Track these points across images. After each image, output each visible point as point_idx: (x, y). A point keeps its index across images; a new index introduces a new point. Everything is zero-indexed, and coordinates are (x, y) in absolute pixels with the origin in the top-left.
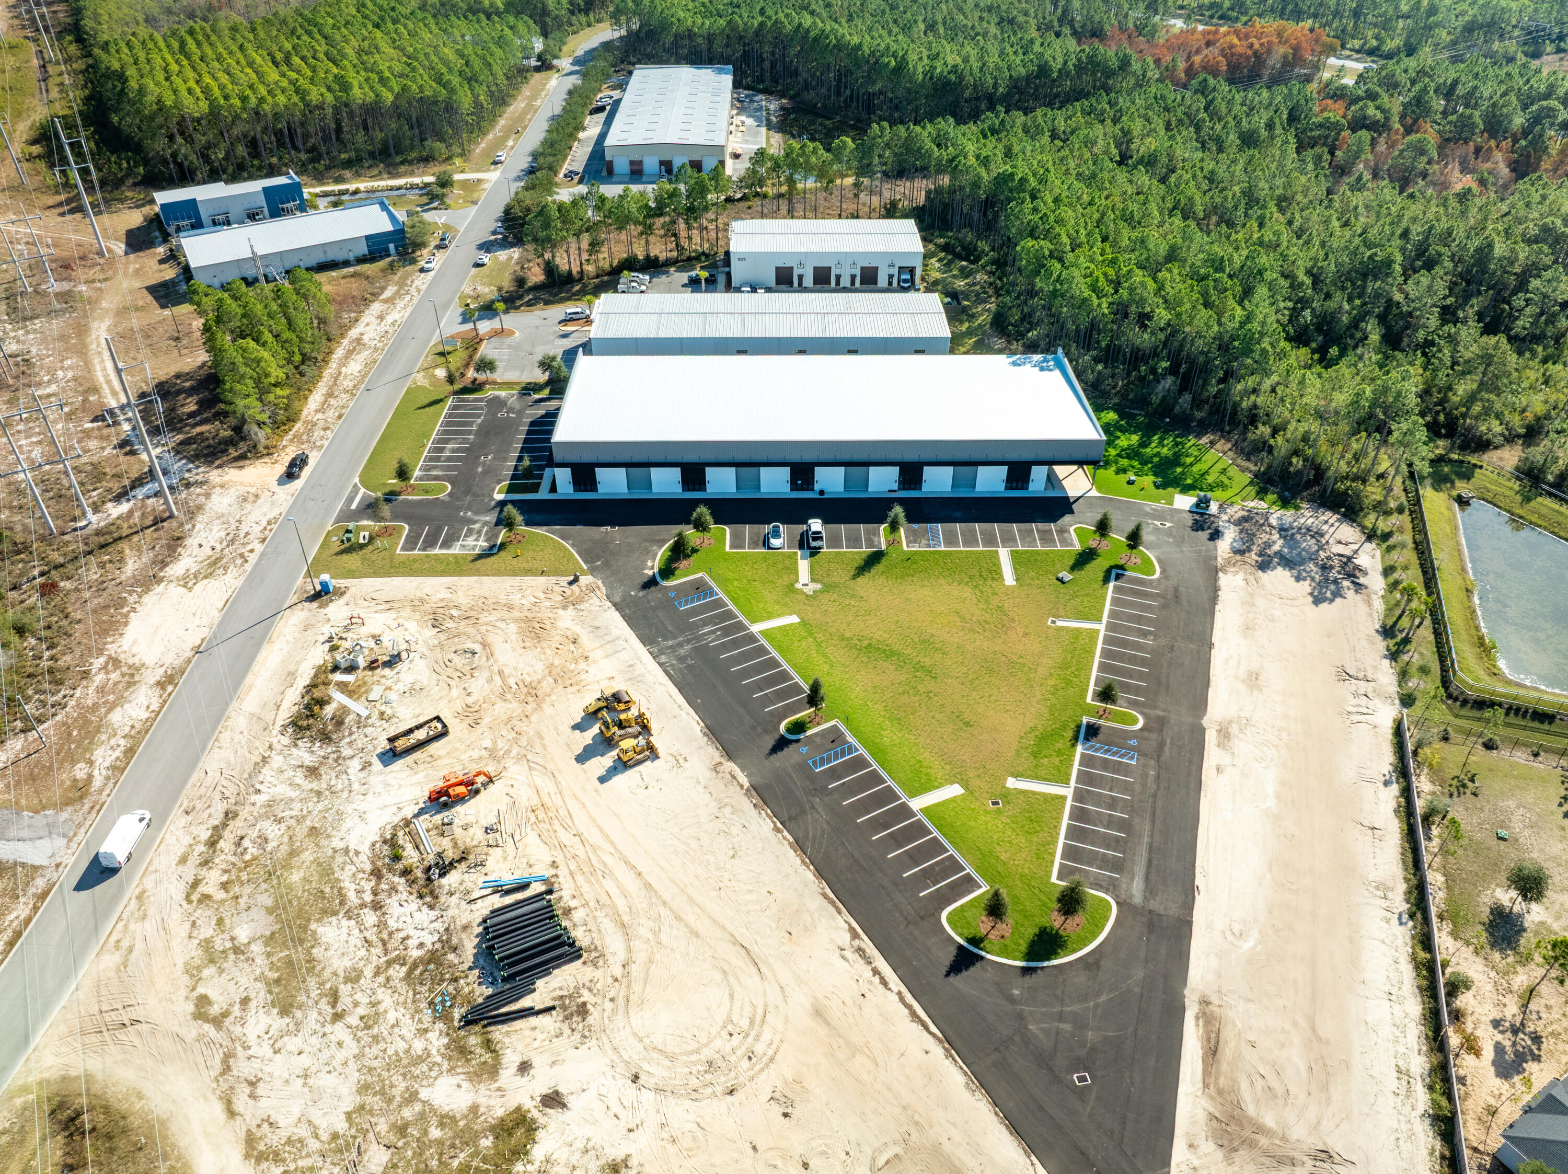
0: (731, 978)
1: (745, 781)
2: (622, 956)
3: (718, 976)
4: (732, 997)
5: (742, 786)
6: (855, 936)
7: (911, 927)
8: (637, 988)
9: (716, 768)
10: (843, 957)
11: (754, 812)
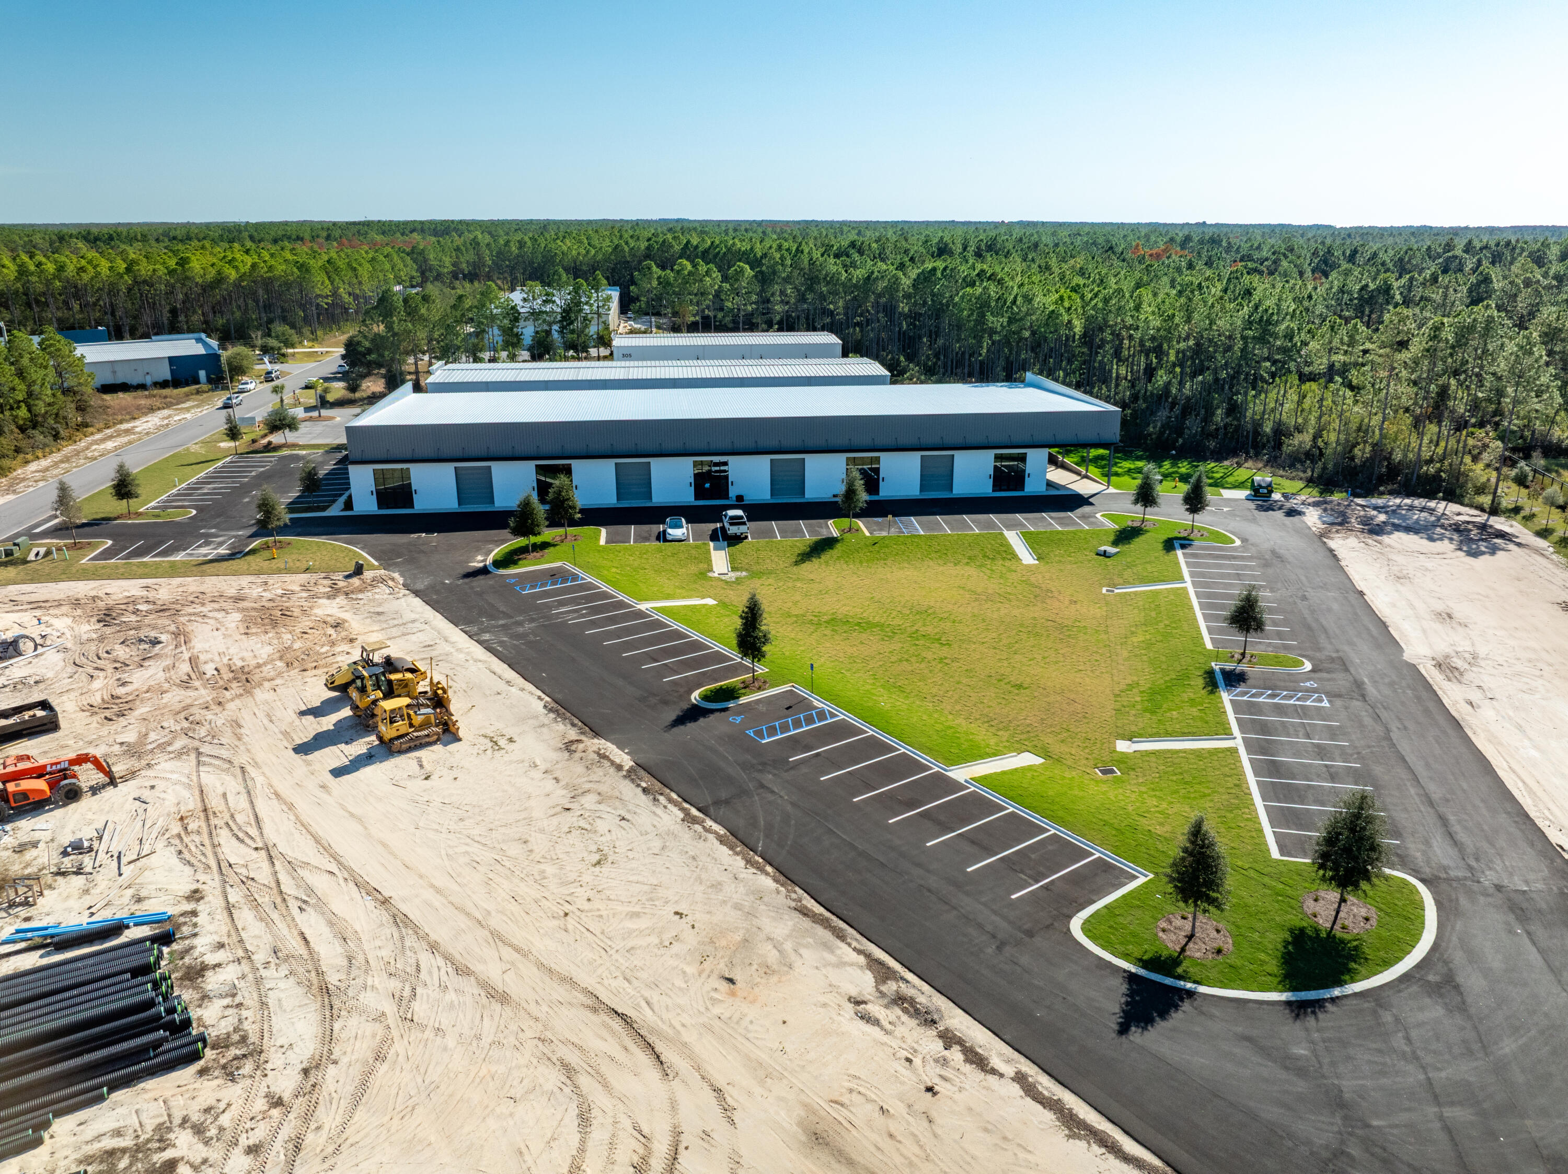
0: (584, 1081)
1: (627, 762)
2: (306, 1049)
3: (552, 1078)
4: (584, 1120)
5: (619, 767)
6: (883, 974)
7: (1008, 950)
8: (329, 1117)
9: (569, 747)
10: (867, 1018)
11: (644, 800)
